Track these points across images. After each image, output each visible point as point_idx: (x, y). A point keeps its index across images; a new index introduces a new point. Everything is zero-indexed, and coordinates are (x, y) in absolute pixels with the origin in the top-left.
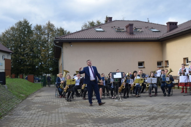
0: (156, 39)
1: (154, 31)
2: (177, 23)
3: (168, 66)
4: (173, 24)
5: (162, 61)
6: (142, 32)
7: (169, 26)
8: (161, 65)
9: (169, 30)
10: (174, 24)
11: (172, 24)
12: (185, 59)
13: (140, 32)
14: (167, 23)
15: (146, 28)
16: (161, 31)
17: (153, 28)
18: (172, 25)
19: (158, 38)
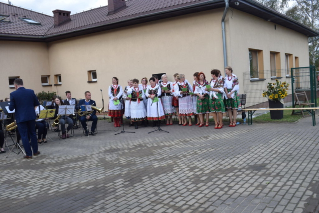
0: (40, 37)
1: (31, 23)
2: (70, 12)
3: (59, 83)
4: (64, 14)
5: (49, 76)
6: (10, 22)
7: (57, 16)
8: (47, 82)
9: (57, 24)
10: (66, 15)
11: (62, 14)
12: (90, 72)
13: (6, 22)
14: (54, 12)
15: (14, 15)
16: (42, 24)
17: (27, 18)
18: (62, 16)
19: (42, 36)
